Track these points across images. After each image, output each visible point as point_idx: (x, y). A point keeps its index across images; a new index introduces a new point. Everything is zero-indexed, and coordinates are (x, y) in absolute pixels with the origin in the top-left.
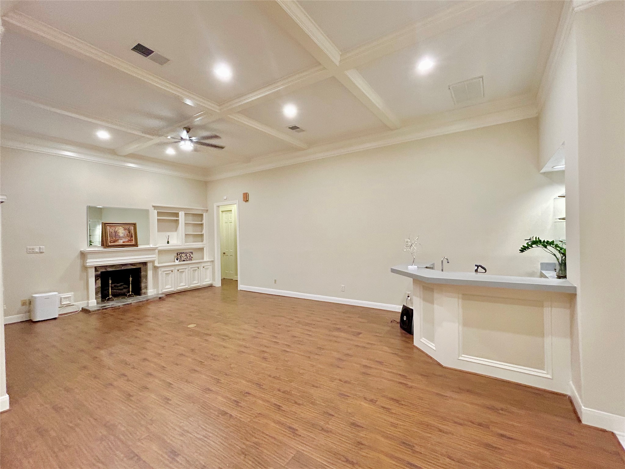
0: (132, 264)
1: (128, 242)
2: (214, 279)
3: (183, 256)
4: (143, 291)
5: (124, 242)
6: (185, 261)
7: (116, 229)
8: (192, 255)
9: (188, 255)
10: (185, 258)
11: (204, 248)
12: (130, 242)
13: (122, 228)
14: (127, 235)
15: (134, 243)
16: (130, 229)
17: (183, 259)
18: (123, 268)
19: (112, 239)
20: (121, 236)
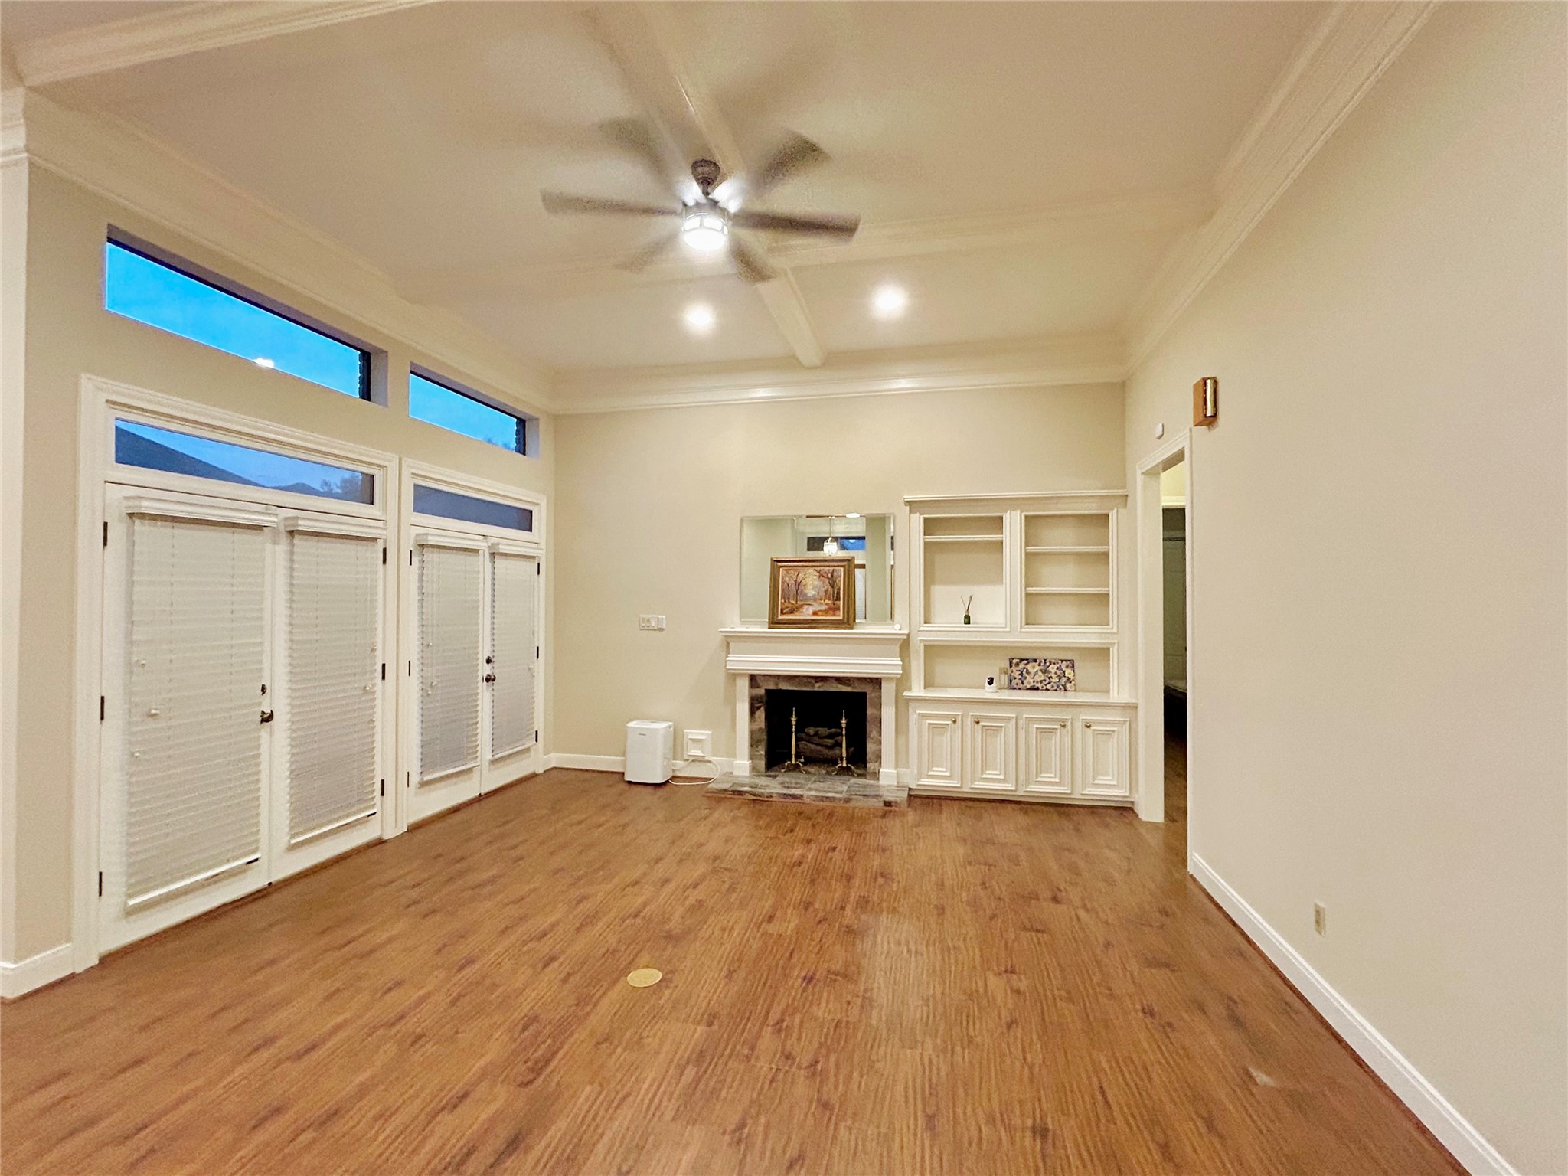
0: (839, 680)
1: (826, 612)
2: (1132, 784)
3: (1033, 671)
4: (871, 766)
5: (815, 613)
6: (1038, 689)
7: (801, 576)
8: (1069, 672)
9: (1053, 669)
10: (1037, 678)
11: (1108, 649)
12: (831, 612)
13: (815, 573)
14: (826, 592)
15: (841, 617)
16: (835, 574)
17: (1029, 681)
18: (818, 687)
19: (786, 604)
20: (810, 595)
